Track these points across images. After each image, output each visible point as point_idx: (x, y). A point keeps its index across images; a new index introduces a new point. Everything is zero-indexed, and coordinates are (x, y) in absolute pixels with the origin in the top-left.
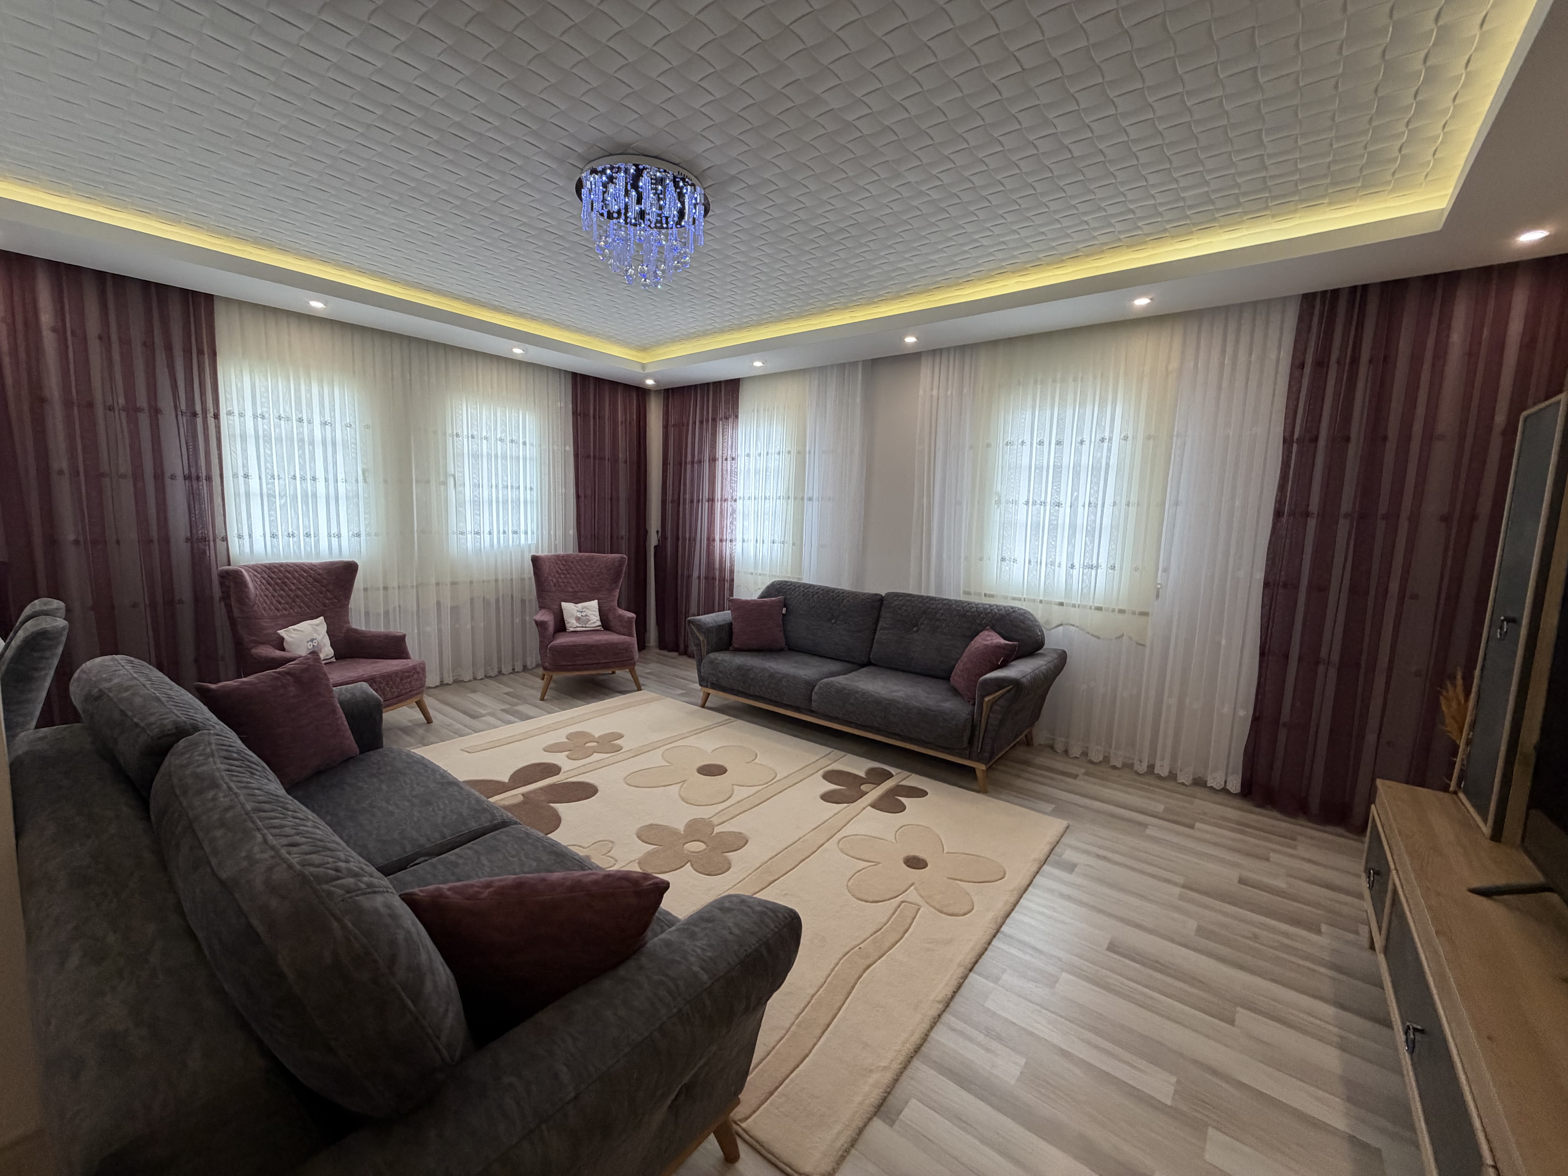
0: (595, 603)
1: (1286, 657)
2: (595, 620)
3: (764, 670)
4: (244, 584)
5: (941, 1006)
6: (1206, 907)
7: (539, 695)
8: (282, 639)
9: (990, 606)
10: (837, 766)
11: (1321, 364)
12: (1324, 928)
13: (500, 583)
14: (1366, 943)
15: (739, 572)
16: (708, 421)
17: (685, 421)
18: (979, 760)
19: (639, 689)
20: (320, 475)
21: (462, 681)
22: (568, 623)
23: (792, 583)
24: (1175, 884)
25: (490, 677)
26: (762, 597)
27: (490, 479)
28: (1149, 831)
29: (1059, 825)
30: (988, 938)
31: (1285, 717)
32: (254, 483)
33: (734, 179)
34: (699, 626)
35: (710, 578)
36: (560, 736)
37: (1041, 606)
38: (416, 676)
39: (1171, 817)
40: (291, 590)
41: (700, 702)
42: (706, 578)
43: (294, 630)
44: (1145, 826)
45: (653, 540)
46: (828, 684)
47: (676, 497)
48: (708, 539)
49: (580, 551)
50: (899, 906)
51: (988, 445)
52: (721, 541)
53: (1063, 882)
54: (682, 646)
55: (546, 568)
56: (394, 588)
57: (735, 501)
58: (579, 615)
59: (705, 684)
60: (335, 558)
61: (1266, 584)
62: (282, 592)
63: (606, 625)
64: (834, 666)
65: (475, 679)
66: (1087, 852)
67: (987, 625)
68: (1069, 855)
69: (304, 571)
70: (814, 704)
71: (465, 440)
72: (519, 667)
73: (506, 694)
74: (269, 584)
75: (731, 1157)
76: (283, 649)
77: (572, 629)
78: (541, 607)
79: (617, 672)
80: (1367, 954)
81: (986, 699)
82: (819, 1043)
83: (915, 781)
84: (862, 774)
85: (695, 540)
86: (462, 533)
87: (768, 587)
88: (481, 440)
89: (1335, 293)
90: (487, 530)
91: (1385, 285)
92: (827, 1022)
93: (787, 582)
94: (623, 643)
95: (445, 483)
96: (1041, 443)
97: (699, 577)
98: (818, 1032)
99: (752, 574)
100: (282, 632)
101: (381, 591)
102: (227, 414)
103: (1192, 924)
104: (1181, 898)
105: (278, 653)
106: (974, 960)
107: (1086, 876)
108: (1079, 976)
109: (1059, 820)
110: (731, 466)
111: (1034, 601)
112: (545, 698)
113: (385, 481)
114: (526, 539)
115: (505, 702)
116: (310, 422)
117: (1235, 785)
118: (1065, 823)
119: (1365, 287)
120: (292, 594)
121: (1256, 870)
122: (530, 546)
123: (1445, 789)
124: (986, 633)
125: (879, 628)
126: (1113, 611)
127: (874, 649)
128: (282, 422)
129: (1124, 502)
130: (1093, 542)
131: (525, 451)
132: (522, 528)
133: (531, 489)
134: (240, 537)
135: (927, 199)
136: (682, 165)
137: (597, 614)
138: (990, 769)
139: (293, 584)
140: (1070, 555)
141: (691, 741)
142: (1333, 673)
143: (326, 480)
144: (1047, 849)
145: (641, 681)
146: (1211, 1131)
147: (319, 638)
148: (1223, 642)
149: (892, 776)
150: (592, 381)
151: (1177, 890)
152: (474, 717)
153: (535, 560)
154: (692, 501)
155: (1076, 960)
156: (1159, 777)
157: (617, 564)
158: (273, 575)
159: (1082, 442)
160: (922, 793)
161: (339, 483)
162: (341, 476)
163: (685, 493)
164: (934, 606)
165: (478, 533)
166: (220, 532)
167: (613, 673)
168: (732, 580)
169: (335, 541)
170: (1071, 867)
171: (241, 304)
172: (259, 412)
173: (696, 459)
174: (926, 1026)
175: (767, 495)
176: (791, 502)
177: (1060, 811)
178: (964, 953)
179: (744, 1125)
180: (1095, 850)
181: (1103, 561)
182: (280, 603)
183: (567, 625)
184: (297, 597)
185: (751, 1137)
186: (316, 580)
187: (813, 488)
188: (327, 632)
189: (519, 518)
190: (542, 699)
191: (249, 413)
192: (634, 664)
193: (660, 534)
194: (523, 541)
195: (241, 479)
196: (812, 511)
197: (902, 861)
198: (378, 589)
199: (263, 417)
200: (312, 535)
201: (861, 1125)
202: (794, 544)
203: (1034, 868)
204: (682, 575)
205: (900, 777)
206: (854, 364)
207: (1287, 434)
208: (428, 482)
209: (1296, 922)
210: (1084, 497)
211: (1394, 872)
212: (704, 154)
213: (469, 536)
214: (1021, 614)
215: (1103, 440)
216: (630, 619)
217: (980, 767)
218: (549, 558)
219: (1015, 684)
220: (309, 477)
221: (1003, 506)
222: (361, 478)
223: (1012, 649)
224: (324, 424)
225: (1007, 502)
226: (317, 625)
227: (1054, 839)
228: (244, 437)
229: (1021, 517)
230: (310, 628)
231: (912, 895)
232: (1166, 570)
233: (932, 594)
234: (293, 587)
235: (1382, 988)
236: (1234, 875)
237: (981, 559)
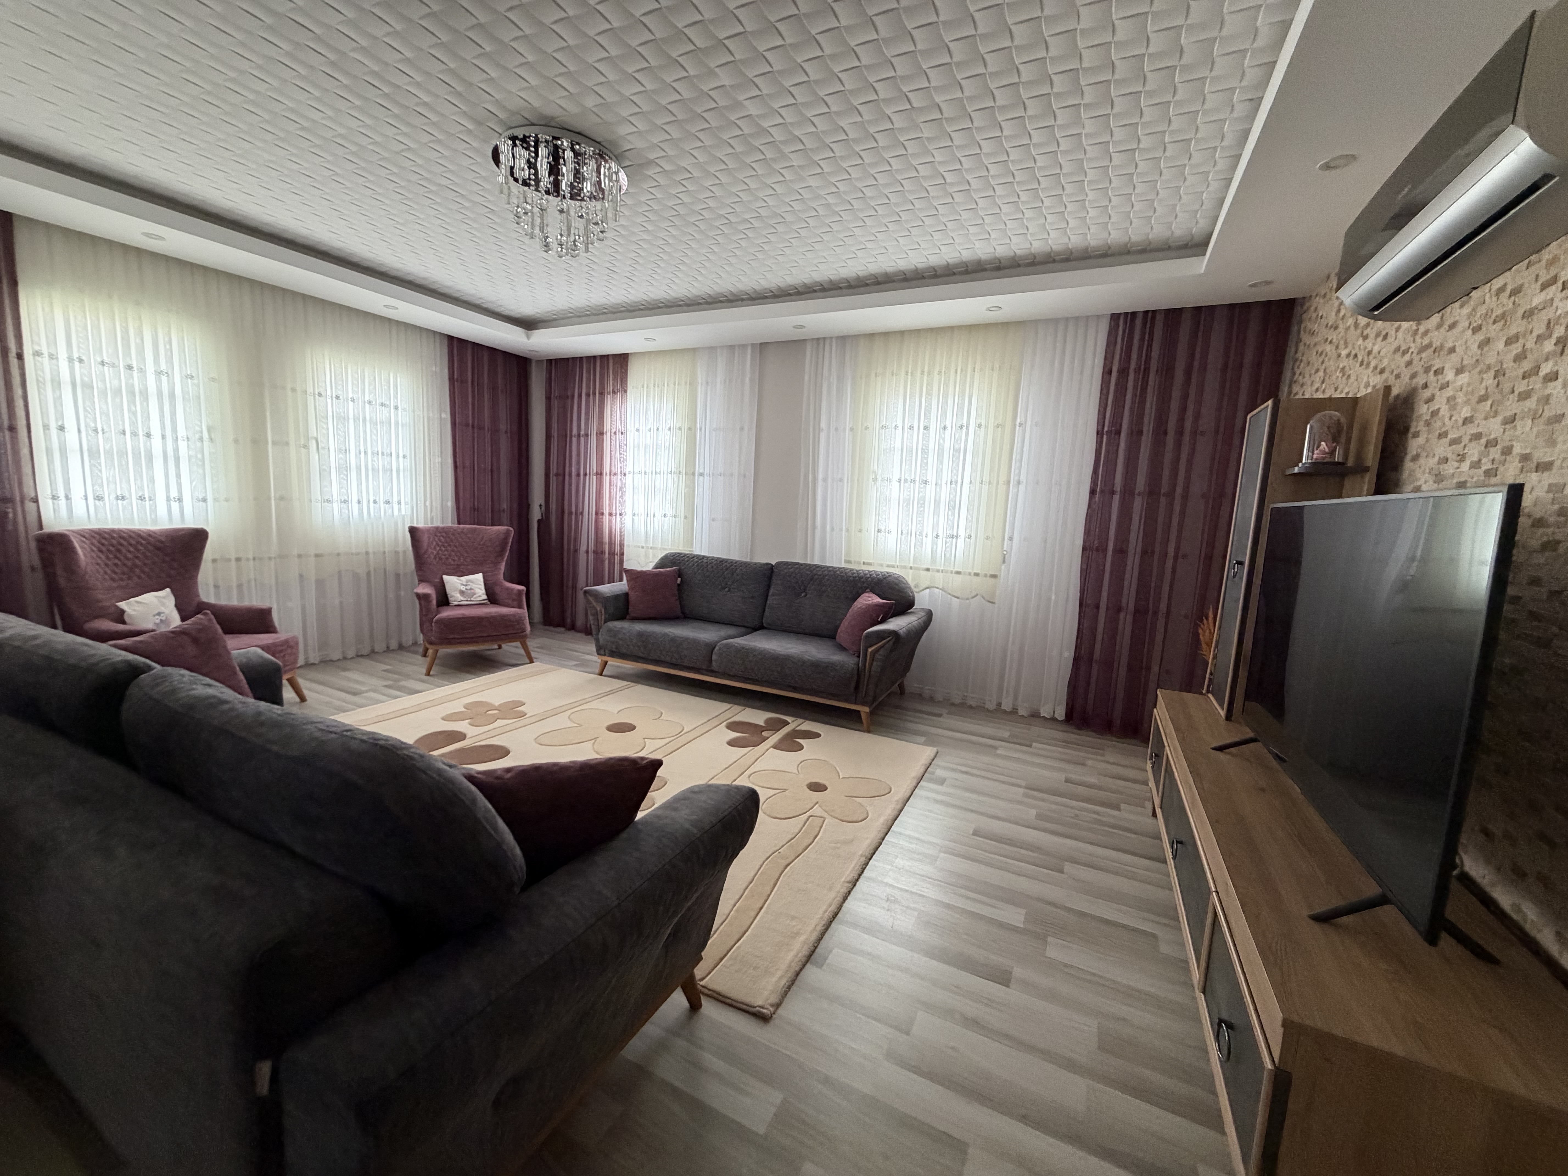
0: (479, 577)
1: (1097, 607)
2: (480, 593)
3: (665, 635)
4: (73, 549)
5: (850, 885)
6: (1043, 800)
7: (424, 671)
8: (123, 612)
9: (869, 572)
10: (737, 718)
11: (1123, 372)
12: (1123, 806)
13: (371, 556)
14: (1150, 813)
15: (628, 546)
16: (594, 394)
17: (569, 394)
18: (863, 704)
19: (532, 662)
20: (156, 431)
21: (332, 661)
22: (452, 597)
23: (685, 555)
24: (1019, 786)
25: (362, 656)
26: (656, 567)
27: (357, 446)
28: (999, 752)
29: (930, 751)
30: (882, 835)
31: (1097, 655)
32: (71, 436)
33: (650, 163)
34: (597, 595)
35: (598, 553)
36: (458, 706)
37: (911, 571)
38: (289, 651)
39: (1015, 740)
40: (128, 559)
41: (597, 671)
42: (595, 552)
43: (138, 602)
44: (996, 748)
45: (536, 514)
46: (727, 644)
47: (561, 471)
48: (597, 513)
49: (459, 523)
50: (808, 819)
51: (867, 428)
52: (610, 514)
53: (937, 792)
54: (569, 621)
55: (425, 540)
56: (248, 559)
57: (625, 475)
58: (463, 588)
59: (602, 652)
60: (177, 524)
61: (1084, 549)
62: (116, 561)
63: (492, 598)
64: (731, 631)
65: (345, 658)
66: (954, 770)
67: (867, 588)
68: (939, 773)
69: (142, 538)
70: (714, 663)
71: (329, 401)
72: (394, 645)
73: (384, 671)
74: (101, 551)
75: (695, 1006)
76: (124, 622)
77: (456, 603)
78: (422, 580)
79: (503, 646)
80: (1150, 821)
81: (870, 650)
82: (755, 922)
83: (808, 726)
84: (762, 724)
85: (582, 513)
86: (328, 501)
87: (662, 559)
88: (347, 402)
89: (1134, 314)
90: (355, 500)
91: (1168, 311)
92: (760, 906)
93: (680, 554)
94: (514, 615)
95: (306, 447)
96: (911, 428)
97: (587, 552)
98: (753, 914)
99: (643, 547)
100: (122, 605)
101: (233, 563)
102: (34, 355)
103: (1034, 812)
104: (1026, 795)
105: (120, 627)
106: (872, 851)
107: (954, 786)
108: (953, 854)
109: (931, 748)
110: (620, 440)
111: (905, 567)
112: (432, 673)
113: (236, 441)
114: (400, 510)
115: (385, 679)
116: (142, 371)
117: (1060, 714)
118: (935, 750)
119: (1154, 312)
120: (129, 563)
121: (1077, 772)
122: (404, 516)
123: (1201, 693)
124: (867, 594)
125: (770, 594)
126: (970, 574)
127: (767, 614)
128: (106, 368)
129: (978, 480)
130: (953, 514)
131: (397, 415)
132: (395, 499)
133: (404, 457)
134: (54, 498)
135: (824, 202)
136: (603, 143)
137: (483, 587)
138: (871, 713)
139: (130, 551)
140: (935, 525)
141: (595, 705)
142: (1129, 619)
143: (164, 437)
144: (922, 770)
145: (533, 655)
146: (1050, 939)
147: (167, 611)
148: (1053, 597)
149: (789, 723)
150: (469, 346)
151: (1022, 790)
152: (355, 693)
153: (413, 531)
154: (578, 475)
155: (951, 844)
156: (1005, 712)
157: (502, 536)
158: (104, 541)
159: (945, 428)
160: (817, 735)
161: (180, 443)
162: (182, 432)
163: (570, 466)
164: (820, 573)
165: (345, 501)
166: (29, 492)
167: (500, 647)
168: (622, 554)
169: (175, 506)
170: (942, 781)
171: (48, 228)
172: (75, 355)
173: (582, 433)
174: (839, 899)
175: (658, 471)
176: (683, 477)
177: (931, 741)
178: (864, 846)
179: (702, 983)
180: (959, 768)
181: (962, 532)
182: (115, 573)
183: (451, 599)
184: (136, 566)
185: (710, 990)
186: (158, 549)
187: (704, 464)
188: (176, 606)
189: (392, 488)
190: (428, 674)
191: (63, 355)
192: (525, 636)
193: (543, 508)
194: (396, 513)
195: (54, 431)
196: (703, 486)
197: (805, 787)
198: (229, 560)
199: (81, 361)
200: (147, 499)
201: (797, 969)
202: (685, 517)
203: (914, 784)
204: (569, 549)
205: (794, 723)
206: (743, 346)
207: (1100, 428)
208: (287, 444)
209: (1103, 804)
210: (946, 476)
211: (1167, 748)
212: (629, 137)
213: (335, 505)
214: (896, 578)
215: (961, 427)
216: (520, 592)
217: (864, 710)
218: (428, 530)
219: (894, 634)
220: (141, 433)
221: (879, 483)
222: (206, 435)
223: (890, 606)
224: (159, 373)
225: (883, 480)
226: (164, 597)
227: (928, 762)
228: (57, 384)
229: (895, 494)
230: (155, 600)
231: (817, 810)
232: (1011, 539)
233: (817, 562)
234: (130, 556)
235: (1161, 840)
236: (1062, 777)
237: (860, 531)
